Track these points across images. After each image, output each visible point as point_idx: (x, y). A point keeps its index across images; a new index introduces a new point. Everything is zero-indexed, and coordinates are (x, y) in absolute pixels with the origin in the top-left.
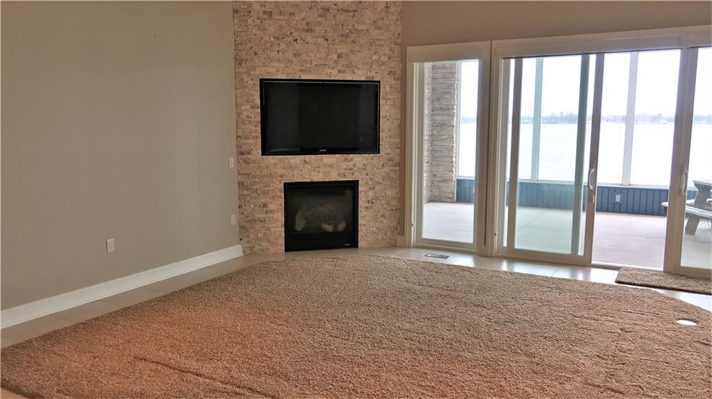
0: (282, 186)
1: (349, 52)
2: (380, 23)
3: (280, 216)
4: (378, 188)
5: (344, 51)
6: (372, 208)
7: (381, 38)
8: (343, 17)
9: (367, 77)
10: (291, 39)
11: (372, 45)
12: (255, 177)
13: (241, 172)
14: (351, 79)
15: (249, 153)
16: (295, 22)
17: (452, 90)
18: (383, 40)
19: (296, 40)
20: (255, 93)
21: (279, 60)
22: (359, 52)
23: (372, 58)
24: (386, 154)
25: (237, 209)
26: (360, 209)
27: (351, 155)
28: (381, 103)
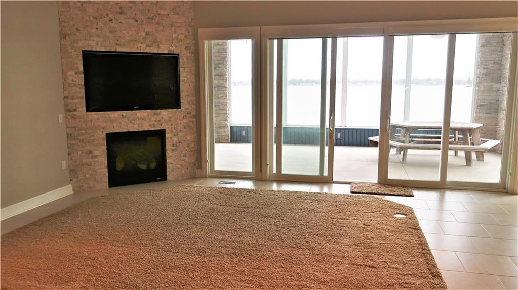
0: (104, 136)
1: (154, 31)
2: (178, 10)
3: (104, 161)
4: (180, 134)
5: (151, 30)
6: (176, 150)
7: (179, 21)
9: (169, 51)
10: (107, 19)
11: (172, 27)
12: (81, 129)
13: (69, 125)
14: (157, 52)
15: (75, 110)
16: (110, 6)
17: (225, 61)
18: (180, 23)
19: (111, 20)
20: (79, 61)
21: (98, 36)
22: (162, 31)
23: (172, 36)
24: (186, 109)
25: (67, 155)
26: (167, 151)
27: (159, 110)
28: (180, 70)
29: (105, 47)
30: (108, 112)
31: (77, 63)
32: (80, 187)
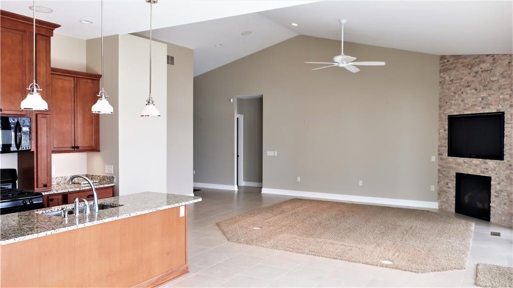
1: (488, 95)
2: (505, 74)
3: (454, 192)
5: (485, 95)
6: (498, 197)
7: (506, 83)
8: (485, 75)
9: (497, 110)
10: (460, 92)
11: (500, 89)
12: (444, 168)
13: (440, 164)
14: (488, 112)
15: (442, 155)
16: (463, 83)
19: (462, 93)
20: (445, 123)
21: (455, 105)
22: (493, 94)
23: (499, 97)
24: (508, 161)
25: (437, 183)
26: (492, 197)
27: (487, 160)
28: (505, 126)
29: (459, 112)
30: (458, 158)
32: (442, 206)
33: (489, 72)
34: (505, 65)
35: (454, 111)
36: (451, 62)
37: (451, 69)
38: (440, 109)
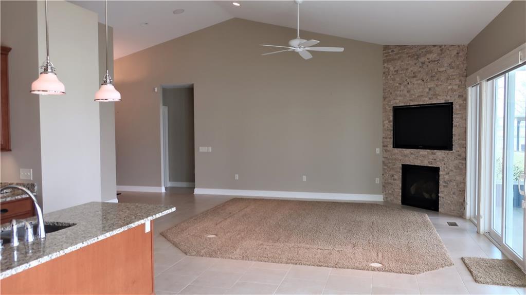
0: (401, 166)
1: (435, 86)
2: (453, 64)
3: (400, 184)
4: (451, 173)
5: (432, 86)
6: (447, 187)
7: (454, 74)
8: (432, 65)
9: (445, 100)
10: (406, 83)
11: (448, 80)
12: (389, 160)
13: (384, 156)
14: (435, 103)
15: (387, 146)
16: (408, 74)
19: (408, 83)
20: (390, 114)
21: (401, 96)
22: (441, 85)
23: (447, 88)
24: (456, 151)
25: (382, 175)
26: (440, 187)
27: (435, 151)
28: (454, 116)
29: (404, 103)
30: (404, 149)
31: (389, 115)
32: (387, 198)
33: (436, 62)
34: (453, 56)
35: (400, 102)
36: (395, 53)
37: (395, 59)
38: (385, 100)
